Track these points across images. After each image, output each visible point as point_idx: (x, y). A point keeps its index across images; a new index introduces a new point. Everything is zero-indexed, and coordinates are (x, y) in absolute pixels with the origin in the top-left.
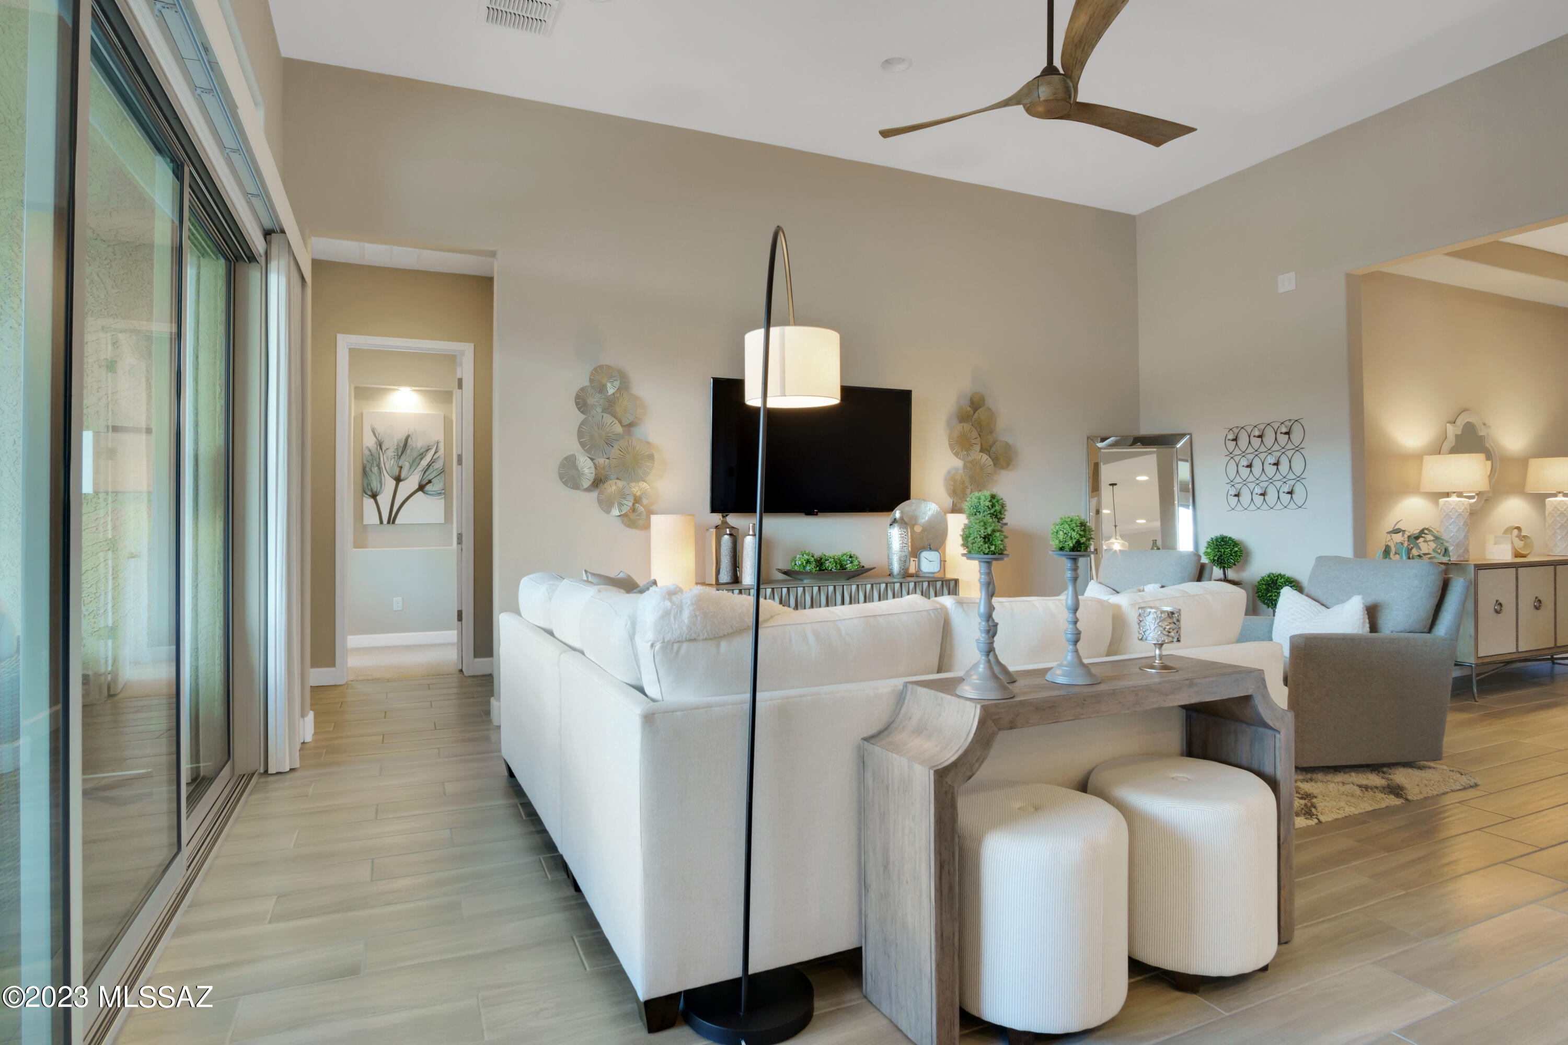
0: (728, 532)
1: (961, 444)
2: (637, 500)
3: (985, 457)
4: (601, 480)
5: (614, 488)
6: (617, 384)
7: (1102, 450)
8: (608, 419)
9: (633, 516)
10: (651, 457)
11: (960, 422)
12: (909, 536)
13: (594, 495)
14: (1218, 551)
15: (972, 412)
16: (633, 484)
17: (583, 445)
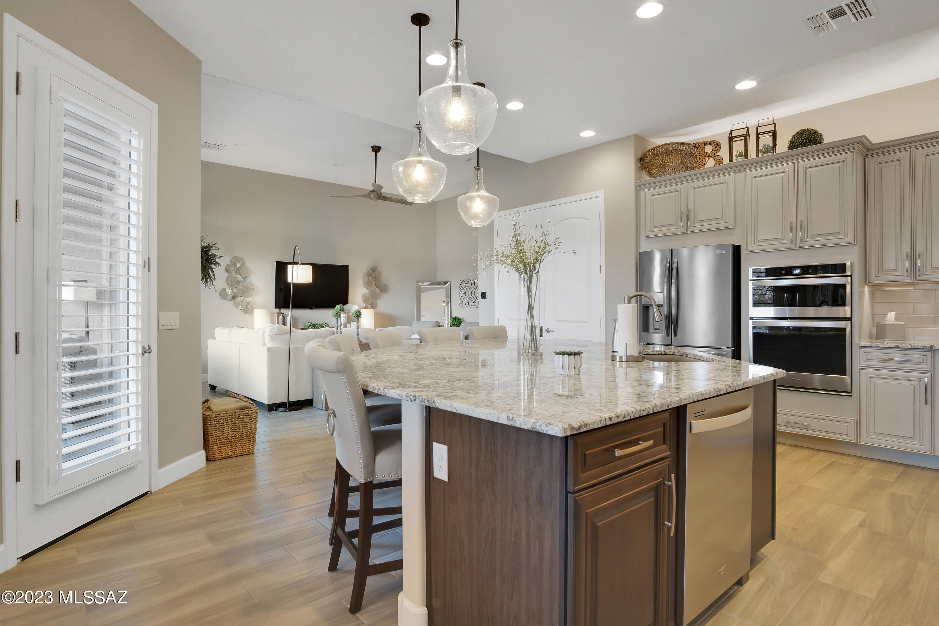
0: (281, 315)
1: (368, 284)
2: (248, 304)
3: (377, 289)
4: (235, 297)
5: (239, 299)
6: (241, 263)
7: (421, 287)
8: (237, 275)
9: (247, 309)
10: (253, 289)
11: (368, 277)
12: (347, 317)
13: (232, 302)
14: (454, 322)
15: (372, 273)
16: (246, 298)
17: (228, 285)
